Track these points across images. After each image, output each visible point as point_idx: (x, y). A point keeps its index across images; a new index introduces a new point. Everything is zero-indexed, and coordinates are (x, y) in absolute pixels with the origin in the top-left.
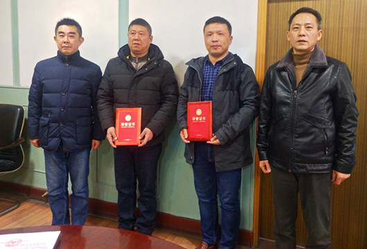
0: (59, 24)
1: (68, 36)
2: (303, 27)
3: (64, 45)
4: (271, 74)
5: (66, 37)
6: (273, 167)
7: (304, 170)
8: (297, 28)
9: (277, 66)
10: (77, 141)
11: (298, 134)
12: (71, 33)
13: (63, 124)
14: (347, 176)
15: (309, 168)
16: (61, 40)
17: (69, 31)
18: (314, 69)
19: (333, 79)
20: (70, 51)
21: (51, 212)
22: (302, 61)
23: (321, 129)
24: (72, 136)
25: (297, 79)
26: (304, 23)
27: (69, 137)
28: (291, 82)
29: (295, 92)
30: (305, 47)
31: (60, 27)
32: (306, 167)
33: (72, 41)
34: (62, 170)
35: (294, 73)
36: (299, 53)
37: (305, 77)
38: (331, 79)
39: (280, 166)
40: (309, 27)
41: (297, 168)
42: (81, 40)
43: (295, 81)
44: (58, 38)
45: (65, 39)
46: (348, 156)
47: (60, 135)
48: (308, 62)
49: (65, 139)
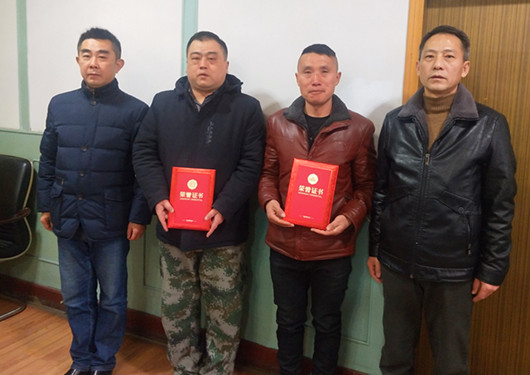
0: (84, 37)
1: (97, 57)
2: (440, 55)
3: (90, 71)
4: (390, 127)
5: (94, 58)
6: (385, 266)
7: (433, 277)
8: (431, 56)
9: (399, 114)
10: (105, 224)
11: (428, 221)
12: (101, 52)
13: (83, 197)
14: (495, 288)
15: (441, 274)
16: (87, 63)
17: (98, 49)
18: (458, 122)
19: (485, 140)
20: (99, 82)
21: (70, 330)
22: (439, 108)
23: (462, 215)
24: (98, 218)
25: (430, 137)
26: (442, 50)
27: (92, 218)
28: (420, 139)
29: (427, 155)
30: (442, 86)
31: (84, 42)
32: (436, 271)
33: (102, 64)
34: (84, 268)
35: (426, 125)
36: (434, 96)
37: (444, 134)
38: (482, 139)
39: (396, 267)
40: (450, 56)
41: (423, 272)
42: (119, 63)
43: (428, 139)
44: (82, 59)
45: (92, 61)
46: (502, 259)
47: (78, 215)
48: (449, 110)
49: (85, 221)
